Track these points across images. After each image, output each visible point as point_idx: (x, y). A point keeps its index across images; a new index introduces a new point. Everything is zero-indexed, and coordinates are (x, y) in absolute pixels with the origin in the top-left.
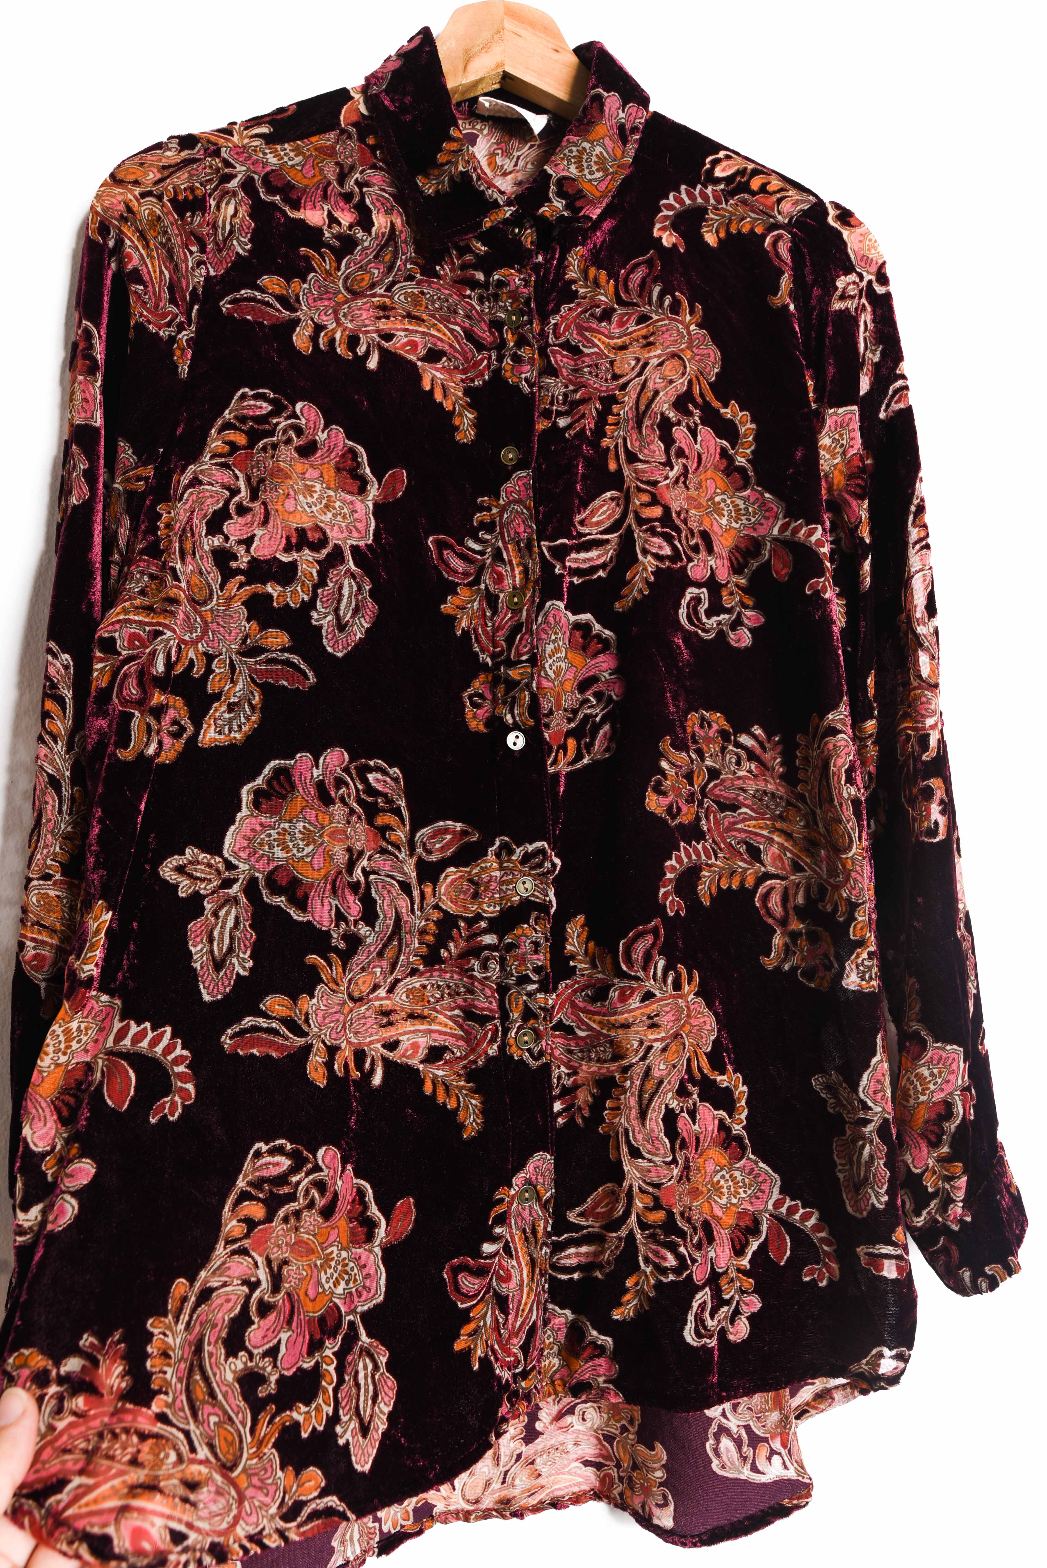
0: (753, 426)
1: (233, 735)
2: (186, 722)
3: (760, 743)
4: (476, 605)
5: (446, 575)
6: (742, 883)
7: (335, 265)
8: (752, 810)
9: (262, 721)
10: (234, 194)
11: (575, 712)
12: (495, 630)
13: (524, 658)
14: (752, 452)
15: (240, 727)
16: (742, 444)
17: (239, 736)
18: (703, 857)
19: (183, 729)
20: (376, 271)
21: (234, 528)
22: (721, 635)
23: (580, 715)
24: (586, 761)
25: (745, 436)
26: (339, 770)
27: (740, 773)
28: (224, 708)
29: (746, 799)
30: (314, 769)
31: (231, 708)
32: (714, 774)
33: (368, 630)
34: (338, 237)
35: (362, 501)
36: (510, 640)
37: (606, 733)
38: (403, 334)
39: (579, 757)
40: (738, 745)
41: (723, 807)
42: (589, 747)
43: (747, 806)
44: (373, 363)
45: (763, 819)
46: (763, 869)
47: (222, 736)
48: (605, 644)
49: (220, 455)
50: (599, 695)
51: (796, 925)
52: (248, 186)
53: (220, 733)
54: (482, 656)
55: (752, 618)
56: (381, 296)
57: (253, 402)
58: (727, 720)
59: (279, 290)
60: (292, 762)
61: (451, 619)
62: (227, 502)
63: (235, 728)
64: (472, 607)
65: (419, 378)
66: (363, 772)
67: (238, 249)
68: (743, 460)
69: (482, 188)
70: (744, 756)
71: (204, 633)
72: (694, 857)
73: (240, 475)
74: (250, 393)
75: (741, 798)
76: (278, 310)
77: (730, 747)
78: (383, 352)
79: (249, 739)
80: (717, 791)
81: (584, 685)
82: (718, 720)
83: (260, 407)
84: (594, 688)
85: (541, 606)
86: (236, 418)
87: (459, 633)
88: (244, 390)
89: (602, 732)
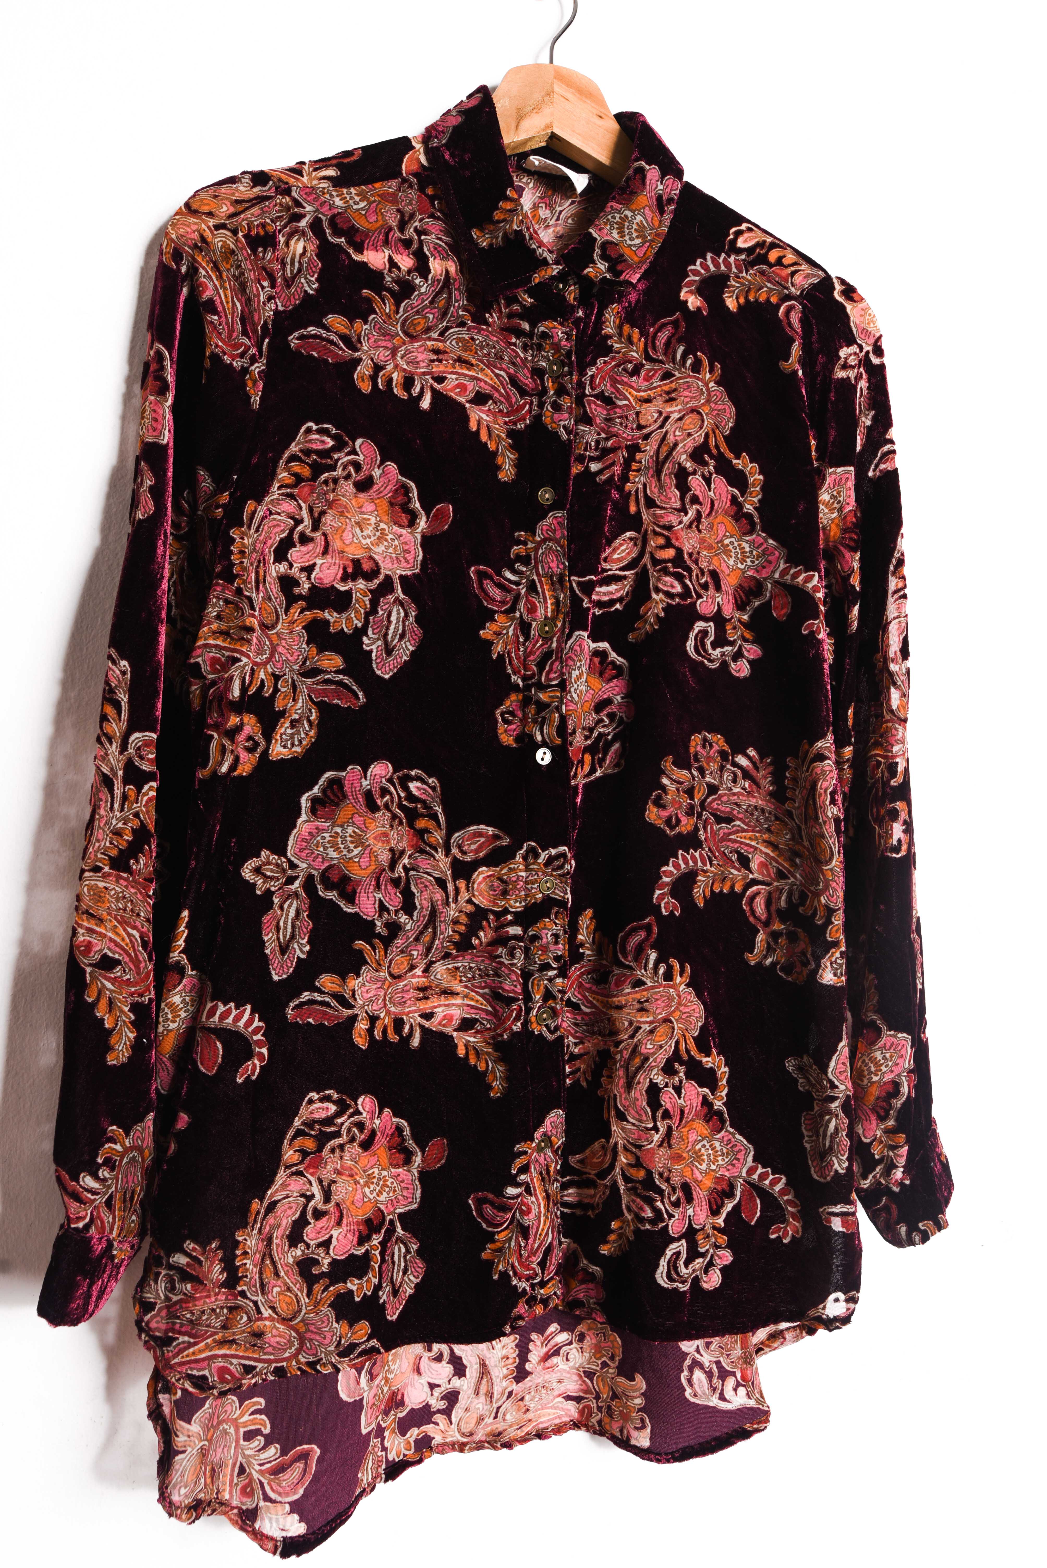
0: (761, 477)
1: (295, 749)
2: (259, 737)
3: (754, 764)
4: (511, 631)
5: (485, 603)
6: (732, 887)
7: (393, 308)
8: (744, 823)
9: (319, 736)
10: (303, 234)
11: (591, 730)
12: (527, 655)
13: (554, 683)
14: (759, 501)
15: (300, 741)
16: (751, 493)
17: (298, 749)
18: (700, 864)
19: (256, 744)
20: (431, 316)
21: (298, 555)
22: (724, 665)
23: (596, 734)
24: (598, 774)
25: (754, 485)
26: (384, 781)
27: (735, 790)
28: (288, 724)
29: (739, 813)
30: (363, 780)
31: (294, 724)
32: (713, 789)
33: (413, 653)
34: (397, 281)
35: (412, 533)
36: (541, 665)
37: (616, 751)
38: (454, 377)
39: (593, 771)
40: (735, 764)
41: (719, 819)
42: (601, 761)
43: (740, 820)
44: (426, 404)
45: (753, 831)
46: (751, 876)
47: (286, 750)
48: (618, 668)
49: (287, 486)
50: (611, 716)
51: (777, 926)
52: (316, 226)
53: (285, 747)
54: (513, 677)
55: (752, 651)
56: (434, 340)
57: (317, 436)
58: (727, 742)
59: (342, 330)
60: (344, 774)
61: (490, 643)
62: (292, 531)
63: (296, 742)
64: (508, 633)
65: (467, 419)
66: (404, 782)
67: (306, 287)
68: (751, 507)
69: (534, 246)
70: (740, 775)
71: (272, 655)
72: (691, 863)
73: (303, 505)
74: (315, 427)
75: (735, 812)
76: (341, 349)
77: (728, 766)
78: (435, 393)
79: (308, 752)
80: (714, 805)
81: (599, 707)
82: (718, 741)
83: (323, 442)
84: (608, 710)
85: (570, 636)
86: (301, 451)
87: (495, 656)
88: (309, 424)
89: (613, 749)
